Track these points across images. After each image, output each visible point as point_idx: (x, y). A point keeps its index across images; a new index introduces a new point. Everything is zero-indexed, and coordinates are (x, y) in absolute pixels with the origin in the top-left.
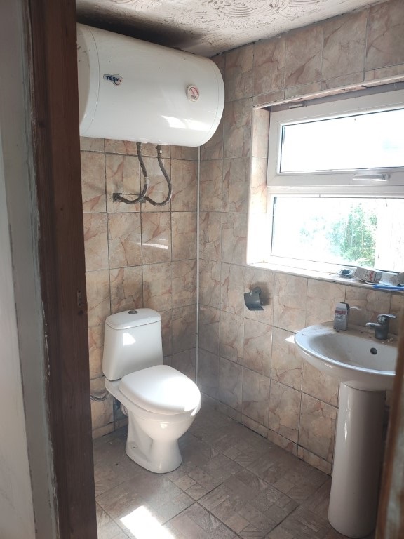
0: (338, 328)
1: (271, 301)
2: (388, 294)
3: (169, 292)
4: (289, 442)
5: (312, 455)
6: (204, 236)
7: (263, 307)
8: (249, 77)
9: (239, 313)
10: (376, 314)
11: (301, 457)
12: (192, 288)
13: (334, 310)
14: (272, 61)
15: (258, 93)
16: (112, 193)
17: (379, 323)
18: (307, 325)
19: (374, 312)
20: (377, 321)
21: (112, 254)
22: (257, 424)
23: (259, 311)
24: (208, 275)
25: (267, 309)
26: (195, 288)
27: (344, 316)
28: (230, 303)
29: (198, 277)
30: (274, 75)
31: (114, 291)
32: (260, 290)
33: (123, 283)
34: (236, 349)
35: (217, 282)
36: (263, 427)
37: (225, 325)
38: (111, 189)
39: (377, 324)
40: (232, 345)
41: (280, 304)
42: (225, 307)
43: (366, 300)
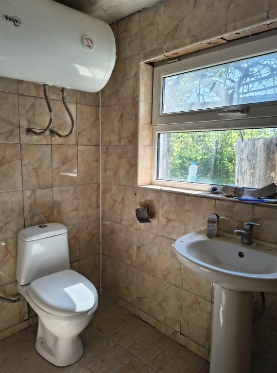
0: (210, 236)
1: (157, 215)
2: (251, 206)
3: (77, 209)
4: (174, 331)
5: (192, 343)
6: (105, 165)
7: (150, 220)
8: (137, 38)
9: (132, 225)
10: (241, 223)
11: (183, 344)
12: (96, 206)
13: (206, 220)
14: (153, 25)
15: (144, 50)
16: (25, 127)
17: (245, 230)
18: (185, 233)
19: (239, 221)
20: (243, 228)
21: (25, 178)
22: (147, 316)
23: (147, 223)
24: (108, 195)
25: (154, 221)
26: (98, 206)
27: (215, 225)
28: (125, 217)
29: (101, 197)
30: (155, 35)
31: (27, 208)
32: (148, 206)
33: (35, 202)
34: (131, 255)
35: (115, 201)
36: (152, 318)
37: (121, 235)
38: (25, 124)
39: (243, 231)
40: (127, 251)
41: (164, 217)
42: (122, 221)
43: (233, 211)
